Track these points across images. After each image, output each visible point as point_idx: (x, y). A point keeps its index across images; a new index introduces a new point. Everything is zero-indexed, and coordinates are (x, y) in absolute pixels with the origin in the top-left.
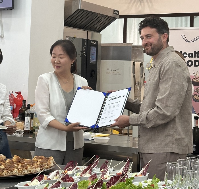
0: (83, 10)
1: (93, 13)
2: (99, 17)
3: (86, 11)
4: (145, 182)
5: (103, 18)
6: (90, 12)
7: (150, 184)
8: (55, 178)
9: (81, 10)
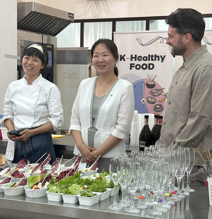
0: (37, 12)
1: (47, 16)
2: (54, 21)
3: (40, 13)
4: (94, 176)
5: (58, 21)
6: (44, 15)
7: (98, 177)
8: (6, 175)
9: (35, 12)
